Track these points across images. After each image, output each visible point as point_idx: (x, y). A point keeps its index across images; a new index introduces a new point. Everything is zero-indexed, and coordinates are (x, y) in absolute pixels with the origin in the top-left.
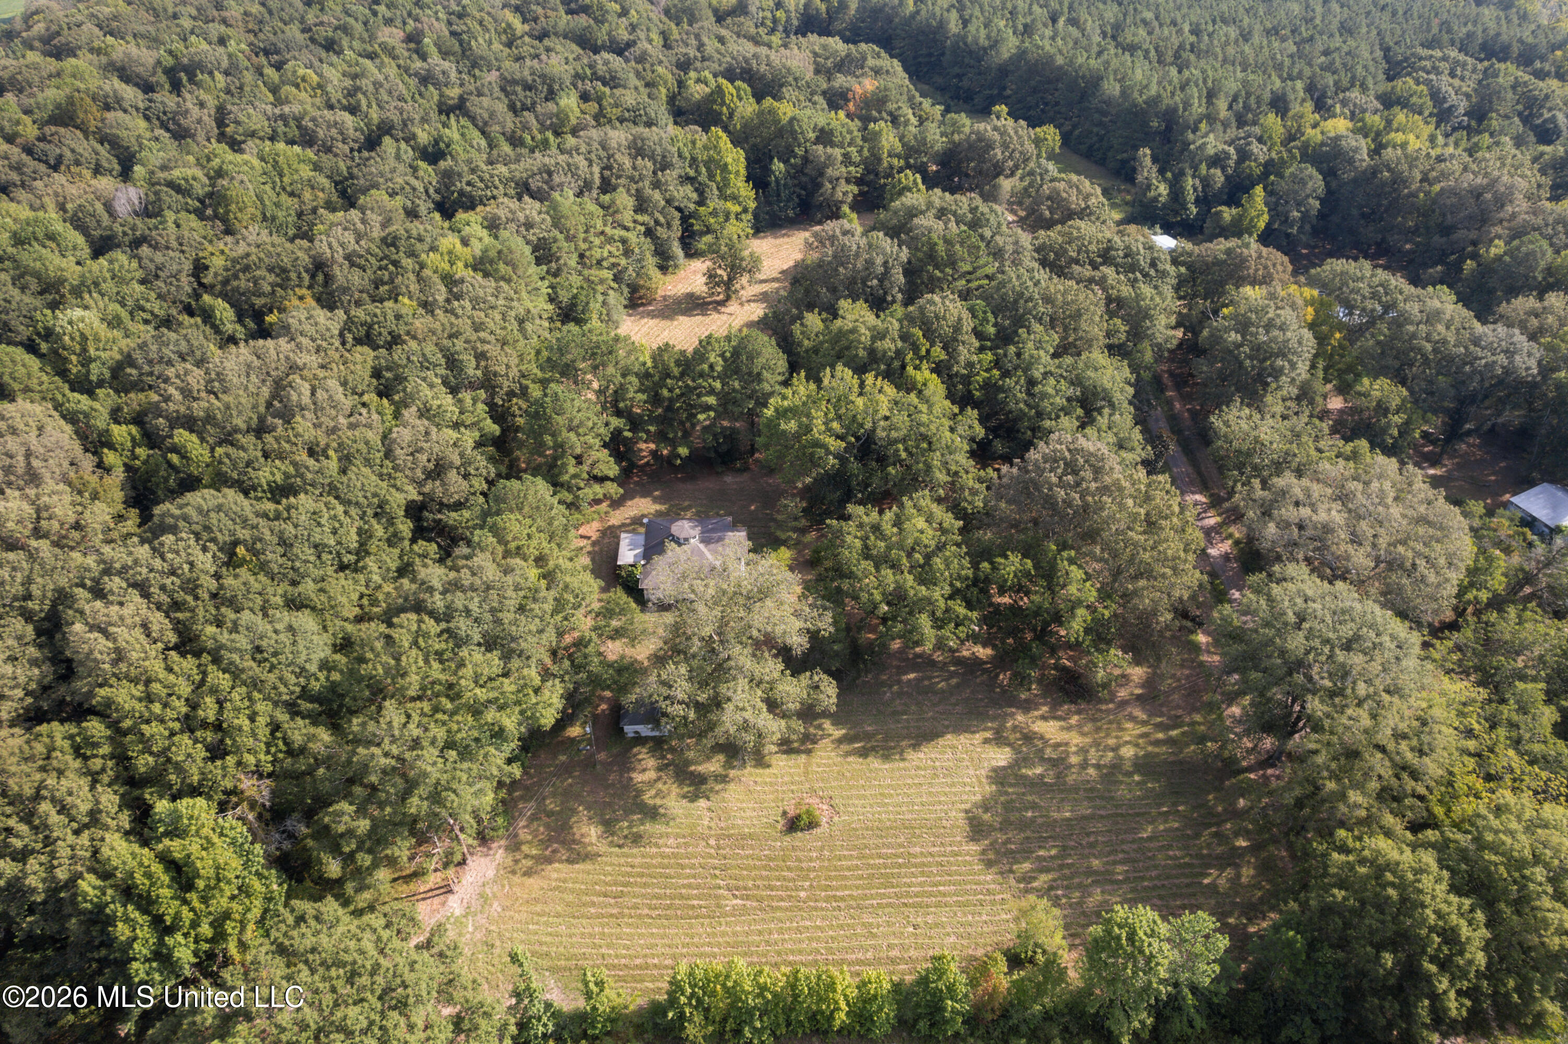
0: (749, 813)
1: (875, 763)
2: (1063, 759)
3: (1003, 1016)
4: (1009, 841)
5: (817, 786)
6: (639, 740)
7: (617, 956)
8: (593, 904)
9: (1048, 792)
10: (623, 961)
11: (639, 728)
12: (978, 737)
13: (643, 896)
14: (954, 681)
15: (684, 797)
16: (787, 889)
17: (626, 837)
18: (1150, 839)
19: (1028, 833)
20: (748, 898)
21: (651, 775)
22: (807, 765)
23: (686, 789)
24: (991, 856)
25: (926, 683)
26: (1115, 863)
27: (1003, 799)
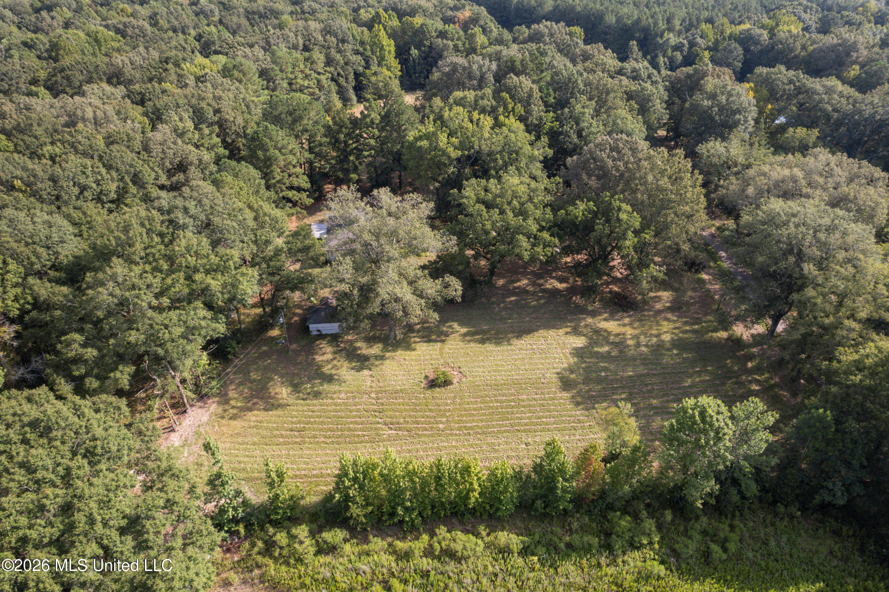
0: (400, 377)
1: (490, 347)
2: (623, 342)
3: (601, 498)
4: (590, 390)
5: (449, 361)
6: (321, 336)
7: (298, 469)
8: (282, 436)
9: (615, 361)
10: (303, 472)
11: (320, 326)
12: (562, 331)
13: (321, 430)
14: (542, 301)
15: (352, 369)
16: (429, 423)
17: (309, 394)
18: (690, 387)
19: (604, 385)
20: (400, 429)
21: (329, 356)
22: (441, 349)
23: (354, 364)
24: (579, 399)
25: (523, 302)
26: (668, 401)
27: (583, 365)
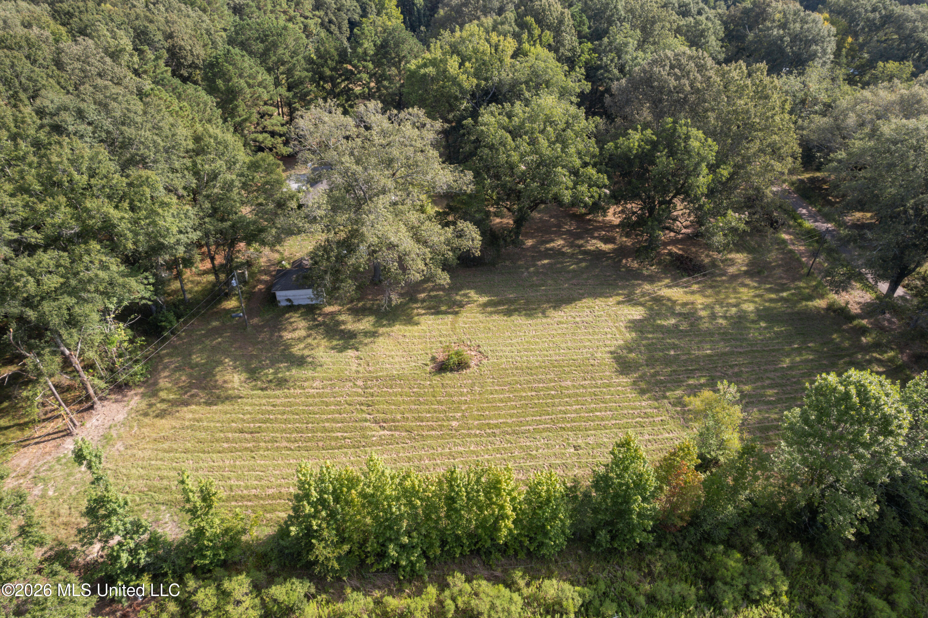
0: (397, 359)
1: (518, 320)
2: (694, 313)
4: (657, 373)
5: (464, 338)
6: (292, 308)
7: (247, 487)
8: (227, 440)
9: (686, 336)
10: (254, 491)
11: (290, 294)
12: (612, 301)
13: (284, 431)
14: (584, 264)
15: (333, 348)
16: (438, 419)
17: (270, 381)
18: (790, 368)
19: (675, 367)
20: (396, 429)
21: (302, 333)
22: (453, 323)
23: (335, 343)
24: (643, 385)
25: (559, 266)
26: (763, 387)
27: (644, 342)
